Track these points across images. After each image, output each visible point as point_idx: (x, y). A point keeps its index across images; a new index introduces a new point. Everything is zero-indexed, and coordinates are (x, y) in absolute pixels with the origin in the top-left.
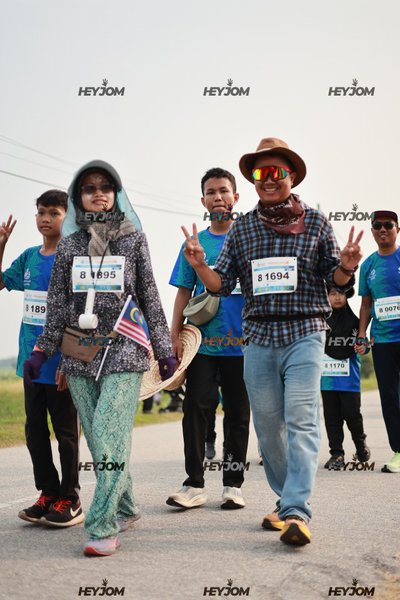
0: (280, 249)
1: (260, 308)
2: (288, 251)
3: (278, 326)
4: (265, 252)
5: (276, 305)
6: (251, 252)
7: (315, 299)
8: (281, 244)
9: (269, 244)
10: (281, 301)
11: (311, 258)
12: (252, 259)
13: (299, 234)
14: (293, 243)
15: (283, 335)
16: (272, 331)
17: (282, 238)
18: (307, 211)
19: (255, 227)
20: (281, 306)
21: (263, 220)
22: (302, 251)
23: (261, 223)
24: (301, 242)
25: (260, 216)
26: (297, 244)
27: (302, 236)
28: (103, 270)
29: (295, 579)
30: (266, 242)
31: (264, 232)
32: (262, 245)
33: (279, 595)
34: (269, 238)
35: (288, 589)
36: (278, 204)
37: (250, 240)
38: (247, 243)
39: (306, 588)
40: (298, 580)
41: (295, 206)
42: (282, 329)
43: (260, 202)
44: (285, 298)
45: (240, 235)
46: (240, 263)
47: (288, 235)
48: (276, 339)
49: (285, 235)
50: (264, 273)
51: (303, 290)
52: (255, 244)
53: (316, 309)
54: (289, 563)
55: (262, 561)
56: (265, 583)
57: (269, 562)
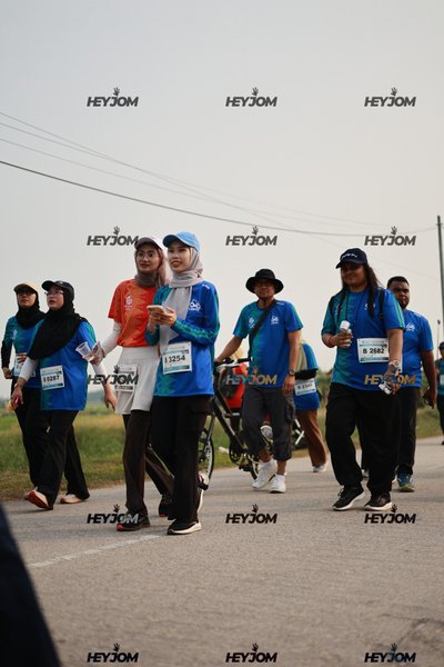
29: (415, 638)
39: (428, 648)
40: (418, 639)
54: (409, 619)
55: (379, 616)
56: (380, 641)
57: (385, 618)
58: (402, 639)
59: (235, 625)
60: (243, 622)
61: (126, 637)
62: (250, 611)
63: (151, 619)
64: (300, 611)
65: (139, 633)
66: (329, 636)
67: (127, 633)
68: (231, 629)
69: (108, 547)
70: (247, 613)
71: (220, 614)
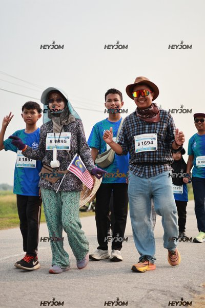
0: (148, 130)
1: (140, 159)
2: (152, 131)
3: (148, 168)
4: (141, 132)
5: (147, 158)
6: (134, 132)
7: (166, 154)
8: (149, 128)
9: (143, 128)
10: (150, 155)
11: (163, 134)
12: (134, 135)
13: (157, 122)
14: (154, 127)
15: (150, 172)
16: (145, 170)
17: (149, 125)
18: (161, 111)
19: (135, 120)
20: (150, 158)
21: (139, 116)
22: (159, 130)
23: (138, 118)
24: (158, 126)
25: (138, 115)
26: (157, 127)
27: (159, 123)
28: (60, 139)
29: (148, 298)
30: (141, 127)
31: (140, 122)
32: (140, 128)
33: (141, 306)
34: (143, 125)
35: (145, 302)
36: (146, 108)
37: (133, 126)
38: (132, 128)
39: (154, 302)
40: (150, 298)
41: (155, 109)
42: (150, 169)
43: (137, 108)
44: (152, 154)
45: (128, 124)
46: (128, 138)
47: (152, 123)
48: (147, 174)
49: (151, 123)
50: (140, 142)
51: (160, 149)
52: (136, 128)
53: (167, 159)
54: (146, 289)
55: (132, 288)
56: (133, 300)
57: (135, 289)
58: (143, 298)
59: (65, 293)
60: (69, 292)
61: (14, 300)
62: (73, 287)
63: (26, 291)
64: (96, 287)
65: (20, 298)
66: (109, 297)
67: (14, 298)
68: (64, 295)
69: (5, 258)
70: (71, 288)
71: (58, 288)
